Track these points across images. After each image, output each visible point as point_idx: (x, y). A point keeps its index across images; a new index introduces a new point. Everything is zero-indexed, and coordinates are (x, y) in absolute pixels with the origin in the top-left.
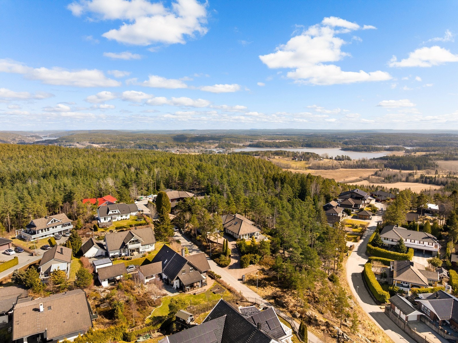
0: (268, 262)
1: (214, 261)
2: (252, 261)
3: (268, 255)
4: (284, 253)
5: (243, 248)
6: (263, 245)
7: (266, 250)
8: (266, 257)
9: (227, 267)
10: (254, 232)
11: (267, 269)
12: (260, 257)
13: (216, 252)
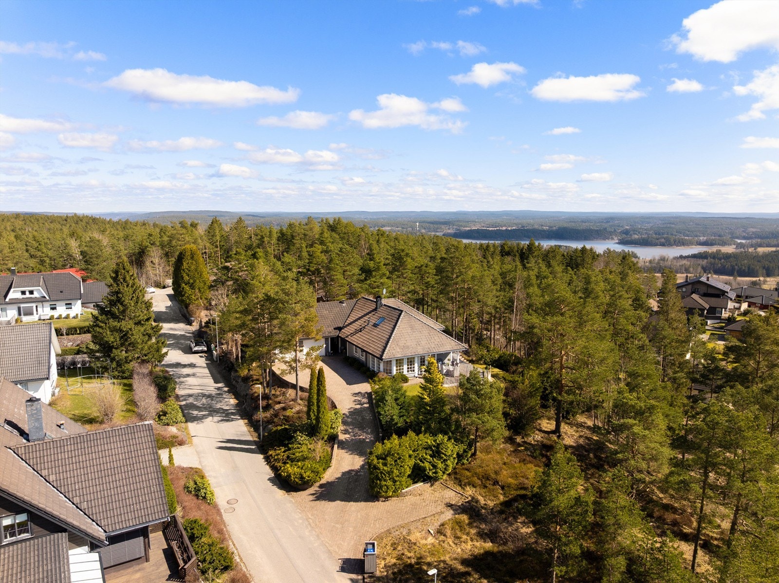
0: (496, 473)
1: (267, 459)
2: (424, 469)
3: (494, 440)
4: (557, 431)
5: (391, 411)
6: (473, 396)
7: (487, 417)
8: (487, 450)
9: (311, 490)
10: (442, 350)
11: (491, 504)
12: (461, 448)
13: (287, 419)
